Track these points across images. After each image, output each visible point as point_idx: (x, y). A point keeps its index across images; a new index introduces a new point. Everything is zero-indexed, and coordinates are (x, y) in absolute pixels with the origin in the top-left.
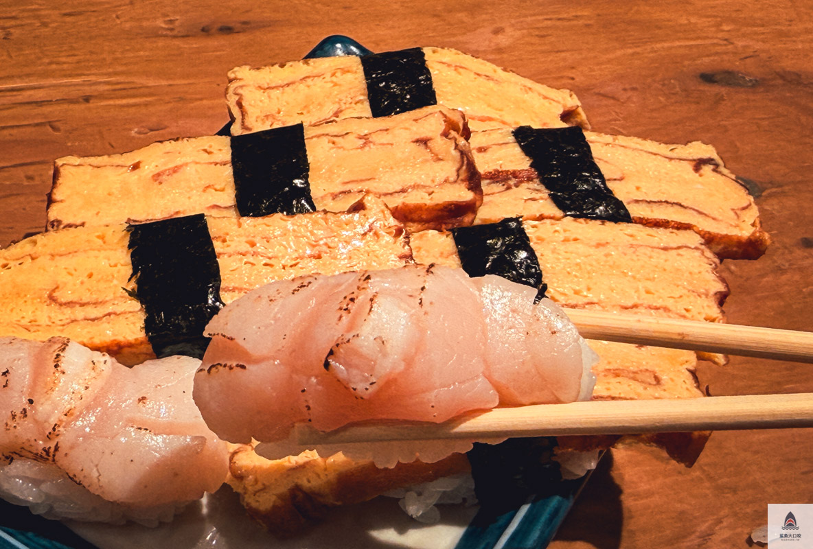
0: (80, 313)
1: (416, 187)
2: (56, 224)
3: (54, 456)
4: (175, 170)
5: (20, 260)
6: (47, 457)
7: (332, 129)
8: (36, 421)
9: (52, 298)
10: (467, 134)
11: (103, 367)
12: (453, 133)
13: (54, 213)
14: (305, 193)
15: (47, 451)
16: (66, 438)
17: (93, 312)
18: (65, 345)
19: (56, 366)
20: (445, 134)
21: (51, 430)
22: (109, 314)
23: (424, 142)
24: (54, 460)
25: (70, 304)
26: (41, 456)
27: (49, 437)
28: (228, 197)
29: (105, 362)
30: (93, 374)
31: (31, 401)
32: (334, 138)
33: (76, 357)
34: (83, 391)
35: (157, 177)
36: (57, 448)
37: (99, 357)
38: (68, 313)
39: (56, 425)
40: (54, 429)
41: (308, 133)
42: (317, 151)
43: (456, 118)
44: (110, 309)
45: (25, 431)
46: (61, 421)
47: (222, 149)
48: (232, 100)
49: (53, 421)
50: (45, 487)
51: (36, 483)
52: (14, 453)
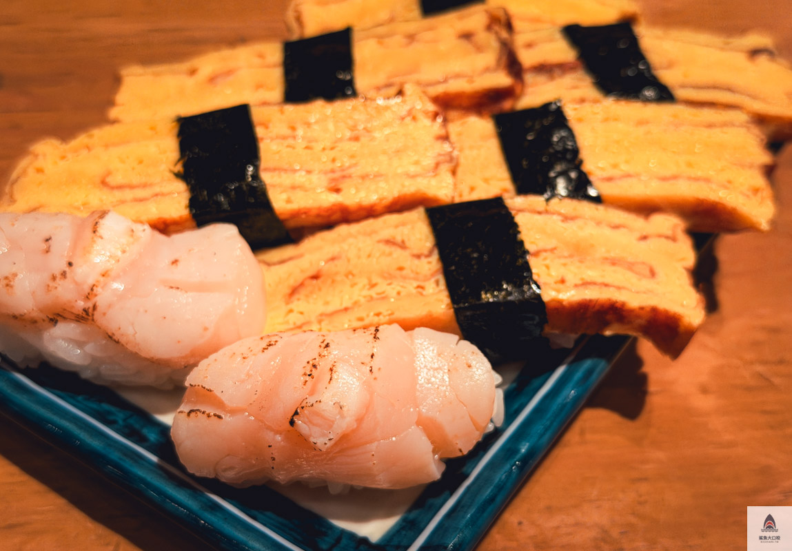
0: (128, 194)
1: (457, 76)
2: (114, 122)
3: (93, 315)
4: (229, 73)
5: (76, 151)
6: (85, 317)
7: (381, 30)
8: (76, 283)
9: (104, 183)
10: (509, 26)
11: (142, 234)
12: (496, 28)
13: (114, 113)
14: (350, 83)
15: (85, 310)
16: (102, 298)
17: (140, 193)
18: (103, 214)
19: (94, 232)
20: (489, 28)
21: (89, 291)
22: (157, 195)
23: (467, 36)
24: (93, 320)
25: (120, 187)
26: (83, 317)
27: (87, 298)
28: (276, 92)
29: (144, 230)
30: (131, 240)
31: (70, 264)
32: (380, 38)
33: (113, 226)
34: (119, 253)
35: (212, 80)
36: (95, 307)
38: (118, 195)
39: (94, 285)
40: (92, 289)
41: (357, 36)
42: (363, 51)
43: (501, 14)
44: (157, 189)
45: (66, 293)
46: (98, 281)
47: (273, 53)
48: (290, 15)
49: (91, 281)
50: (90, 348)
52: (59, 315)
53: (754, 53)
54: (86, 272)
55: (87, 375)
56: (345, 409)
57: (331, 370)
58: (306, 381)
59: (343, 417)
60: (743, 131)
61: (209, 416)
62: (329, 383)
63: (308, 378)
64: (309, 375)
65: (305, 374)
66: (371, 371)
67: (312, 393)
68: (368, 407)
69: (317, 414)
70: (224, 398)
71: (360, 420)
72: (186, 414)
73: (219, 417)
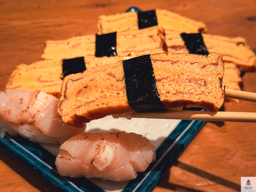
0: (46, 84)
1: (148, 49)
2: (43, 59)
3: (34, 123)
4: (79, 44)
5: (31, 69)
6: (32, 123)
7: (125, 33)
8: (29, 113)
9: (39, 80)
10: (164, 34)
11: (50, 99)
12: (160, 34)
13: (43, 56)
14: (115, 51)
15: (32, 122)
16: (37, 118)
17: (50, 84)
18: (39, 92)
19: (36, 98)
20: (158, 34)
21: (33, 116)
22: (55, 84)
23: (151, 37)
24: (34, 125)
25: (44, 81)
26: (31, 123)
27: (33, 118)
28: (93, 52)
29: (51, 97)
30: (47, 100)
31: (28, 108)
32: (125, 36)
33: (42, 96)
34: (43, 105)
35: (74, 46)
36: (35, 121)
37: (49, 96)
38: (43, 84)
39: (35, 114)
40: (34, 116)
41: (118, 34)
42: (119, 40)
43: (162, 30)
44: (55, 83)
45: (26, 116)
46: (36, 113)
47: (93, 39)
48: (99, 25)
49: (34, 113)
50: (32, 133)
51: (30, 131)
52: (24, 122)
53: (238, 44)
54: (33, 110)
55: (31, 140)
56: (108, 160)
57: (104, 147)
58: (96, 151)
59: (107, 162)
60: (233, 70)
61: (67, 159)
62: (103, 151)
63: (97, 150)
64: (97, 149)
65: (96, 148)
66: (116, 148)
67: (98, 154)
68: (115, 159)
69: (100, 161)
70: (71, 154)
71: (112, 163)
72: (60, 158)
73: (70, 160)
